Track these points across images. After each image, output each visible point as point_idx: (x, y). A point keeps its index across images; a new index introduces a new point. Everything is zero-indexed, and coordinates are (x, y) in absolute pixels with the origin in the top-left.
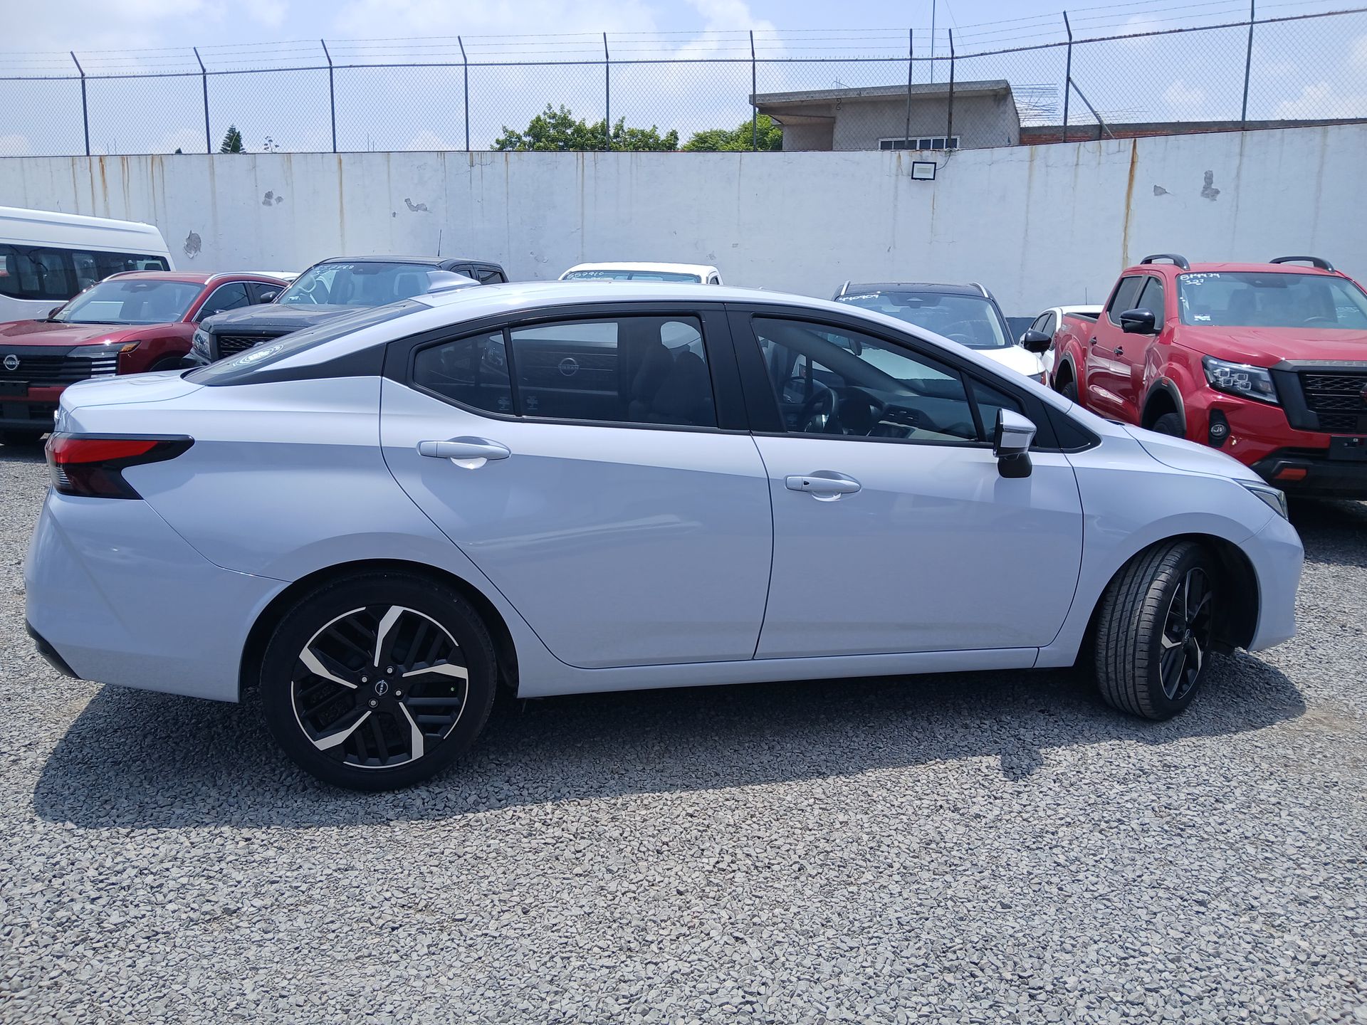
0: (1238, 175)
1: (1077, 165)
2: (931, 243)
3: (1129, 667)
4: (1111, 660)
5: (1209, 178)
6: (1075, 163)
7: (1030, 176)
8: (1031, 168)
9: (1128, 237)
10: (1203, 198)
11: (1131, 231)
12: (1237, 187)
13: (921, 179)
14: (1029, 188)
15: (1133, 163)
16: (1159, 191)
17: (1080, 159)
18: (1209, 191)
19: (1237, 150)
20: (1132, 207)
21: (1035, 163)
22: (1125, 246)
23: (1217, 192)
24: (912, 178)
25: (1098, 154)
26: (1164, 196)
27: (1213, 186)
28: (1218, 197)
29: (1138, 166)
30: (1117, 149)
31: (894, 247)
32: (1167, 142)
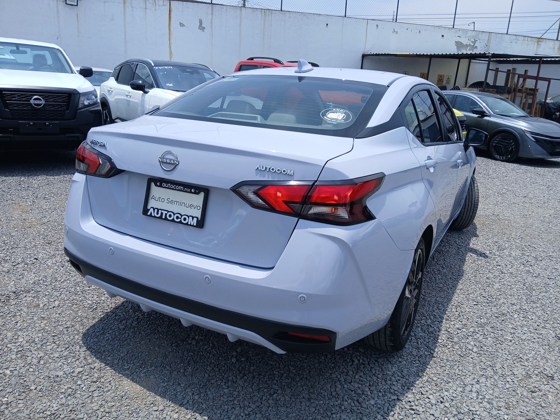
0: (211, 21)
1: (146, 8)
2: (78, 37)
3: (471, 214)
4: (465, 213)
5: (201, 22)
6: (145, 7)
7: (125, 11)
8: (124, 7)
9: (171, 43)
10: (199, 30)
11: (172, 40)
12: (212, 27)
13: (71, 5)
14: (125, 16)
15: (170, 11)
16: (182, 25)
17: (147, 6)
18: (202, 28)
19: (211, 12)
20: (171, 30)
21: (127, 5)
22: (170, 47)
23: (204, 28)
24: (66, 4)
25: (155, 5)
26: (184, 27)
27: (203, 26)
28: (205, 30)
29: (172, 13)
30: (163, 4)
31: (60, 37)
32: (183, 4)
